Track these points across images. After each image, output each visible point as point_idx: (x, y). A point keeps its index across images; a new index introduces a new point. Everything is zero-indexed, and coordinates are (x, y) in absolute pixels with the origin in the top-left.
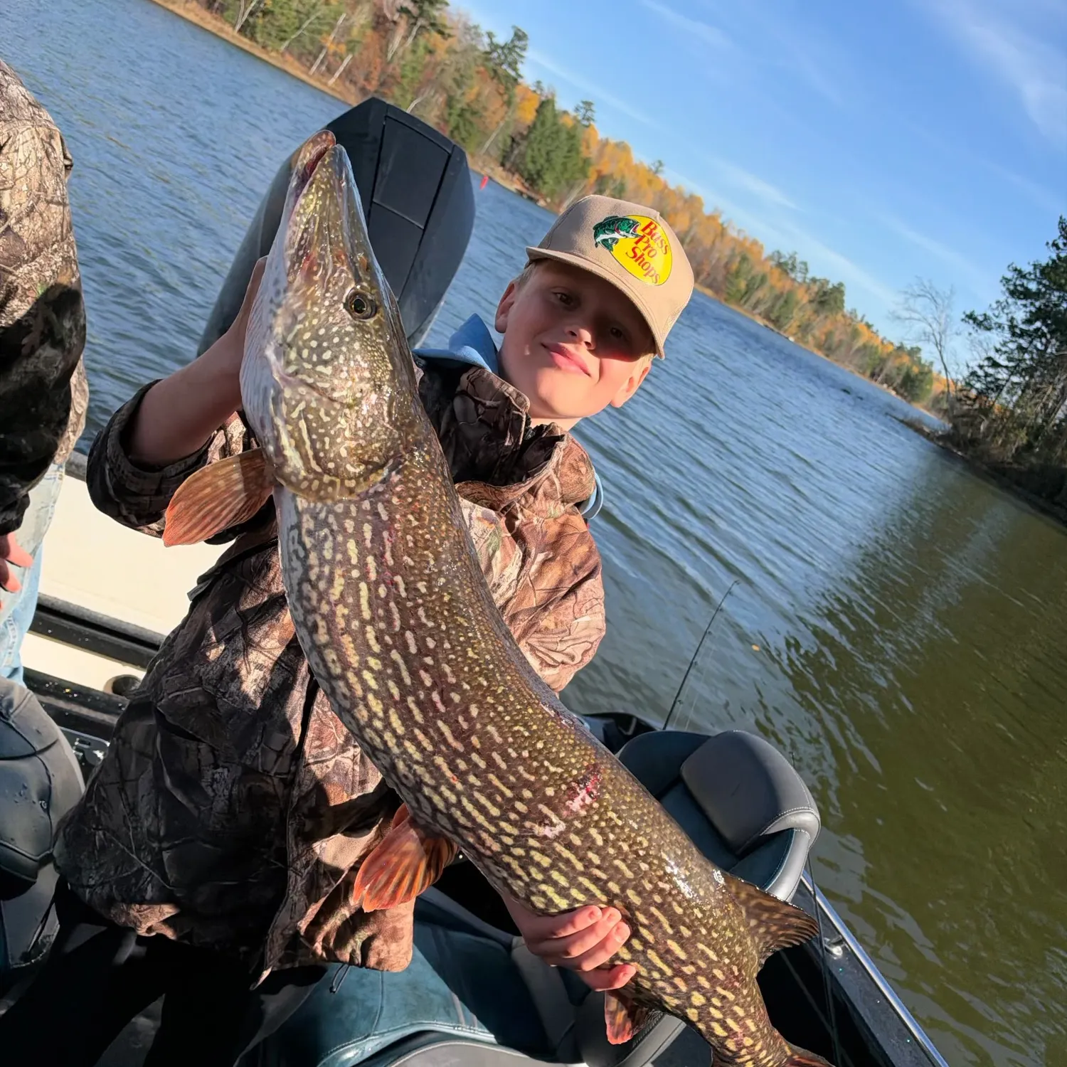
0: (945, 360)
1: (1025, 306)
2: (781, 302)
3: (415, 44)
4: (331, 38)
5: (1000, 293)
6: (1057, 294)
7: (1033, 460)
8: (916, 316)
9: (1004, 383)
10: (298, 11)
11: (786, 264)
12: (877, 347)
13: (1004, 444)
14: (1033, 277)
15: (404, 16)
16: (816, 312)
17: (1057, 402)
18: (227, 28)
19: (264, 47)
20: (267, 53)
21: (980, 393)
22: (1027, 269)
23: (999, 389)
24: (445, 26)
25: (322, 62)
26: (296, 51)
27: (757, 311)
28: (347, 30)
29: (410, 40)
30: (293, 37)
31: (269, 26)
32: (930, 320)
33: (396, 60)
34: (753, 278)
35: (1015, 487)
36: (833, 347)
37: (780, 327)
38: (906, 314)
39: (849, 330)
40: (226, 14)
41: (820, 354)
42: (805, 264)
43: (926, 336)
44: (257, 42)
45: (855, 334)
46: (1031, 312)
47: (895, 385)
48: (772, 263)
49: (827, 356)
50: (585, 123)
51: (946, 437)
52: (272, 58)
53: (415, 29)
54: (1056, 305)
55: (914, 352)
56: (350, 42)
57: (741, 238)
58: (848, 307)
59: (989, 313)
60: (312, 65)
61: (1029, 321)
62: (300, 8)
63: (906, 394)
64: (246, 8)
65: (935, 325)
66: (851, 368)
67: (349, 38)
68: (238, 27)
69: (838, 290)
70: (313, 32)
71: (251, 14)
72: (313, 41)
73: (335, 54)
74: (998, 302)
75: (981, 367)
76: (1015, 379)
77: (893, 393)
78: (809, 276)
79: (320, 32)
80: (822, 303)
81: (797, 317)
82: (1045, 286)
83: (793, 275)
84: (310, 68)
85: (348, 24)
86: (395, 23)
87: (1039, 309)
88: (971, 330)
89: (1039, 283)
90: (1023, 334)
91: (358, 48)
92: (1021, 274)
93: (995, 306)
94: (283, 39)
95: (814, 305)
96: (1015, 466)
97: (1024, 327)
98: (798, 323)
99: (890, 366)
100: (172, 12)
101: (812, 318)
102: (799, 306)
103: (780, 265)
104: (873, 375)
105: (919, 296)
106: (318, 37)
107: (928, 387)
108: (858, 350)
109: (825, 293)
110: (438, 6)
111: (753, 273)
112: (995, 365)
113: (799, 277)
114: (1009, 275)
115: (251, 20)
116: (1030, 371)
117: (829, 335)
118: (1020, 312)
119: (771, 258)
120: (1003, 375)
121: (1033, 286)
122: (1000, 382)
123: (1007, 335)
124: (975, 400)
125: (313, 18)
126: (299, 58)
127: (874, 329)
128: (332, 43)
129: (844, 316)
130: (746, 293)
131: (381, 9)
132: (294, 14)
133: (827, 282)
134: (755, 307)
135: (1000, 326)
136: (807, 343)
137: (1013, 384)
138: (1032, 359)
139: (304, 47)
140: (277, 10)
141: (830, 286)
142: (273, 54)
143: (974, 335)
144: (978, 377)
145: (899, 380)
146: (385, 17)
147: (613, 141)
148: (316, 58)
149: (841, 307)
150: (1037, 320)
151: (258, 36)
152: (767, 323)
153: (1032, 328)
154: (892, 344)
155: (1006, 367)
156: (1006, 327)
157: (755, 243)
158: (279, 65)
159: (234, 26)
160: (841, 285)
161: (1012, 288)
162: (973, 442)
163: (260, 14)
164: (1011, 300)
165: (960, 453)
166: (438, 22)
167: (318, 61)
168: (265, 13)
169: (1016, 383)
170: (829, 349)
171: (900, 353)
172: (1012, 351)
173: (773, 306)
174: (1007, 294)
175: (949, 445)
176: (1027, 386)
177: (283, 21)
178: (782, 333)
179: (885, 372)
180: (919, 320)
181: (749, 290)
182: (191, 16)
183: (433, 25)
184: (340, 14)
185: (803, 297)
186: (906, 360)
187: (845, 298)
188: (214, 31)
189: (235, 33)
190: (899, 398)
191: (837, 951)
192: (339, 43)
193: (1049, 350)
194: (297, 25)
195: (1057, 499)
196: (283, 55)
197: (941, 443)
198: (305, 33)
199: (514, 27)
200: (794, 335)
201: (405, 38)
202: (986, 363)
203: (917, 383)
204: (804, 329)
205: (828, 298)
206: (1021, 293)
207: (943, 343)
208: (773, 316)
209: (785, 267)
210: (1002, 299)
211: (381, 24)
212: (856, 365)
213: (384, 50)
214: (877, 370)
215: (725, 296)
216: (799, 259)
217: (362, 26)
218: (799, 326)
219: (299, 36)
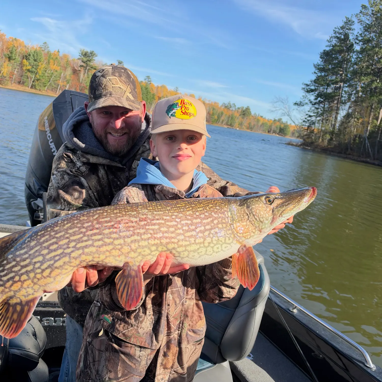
0: (293, 120)
1: (313, 95)
2: (230, 118)
3: (88, 75)
4: (61, 81)
5: (303, 93)
6: (321, 87)
7: (335, 143)
8: (277, 109)
9: (315, 121)
10: (47, 76)
11: (228, 106)
12: (267, 123)
13: (323, 140)
14: (312, 85)
15: (82, 68)
16: (243, 118)
17: (335, 122)
18: (27, 88)
19: (40, 90)
20: (42, 92)
21: (308, 127)
22: (309, 83)
23: (314, 123)
24: (96, 67)
25: (60, 89)
26: (50, 88)
27: (223, 124)
28: (65, 77)
29: (86, 74)
30: (48, 84)
31: (40, 83)
32: (283, 109)
33: (83, 82)
34: (219, 114)
35: (332, 153)
36: (252, 127)
37: (233, 126)
38: (274, 109)
39: (256, 120)
40: (25, 84)
41: (249, 131)
42: (234, 104)
43: (284, 114)
44: (37, 89)
45: (258, 121)
46: (315, 96)
47: (277, 133)
48: (223, 107)
49: (251, 130)
50: (149, 83)
51: (303, 144)
52: (44, 93)
53: (87, 70)
54: (323, 91)
55: (280, 120)
56: (67, 81)
57: (210, 103)
58: (253, 113)
59: (302, 100)
60: (57, 91)
61: (316, 99)
62: (48, 75)
63: (282, 134)
64: (31, 80)
65: (285, 110)
66: (261, 132)
67: (67, 80)
68: (30, 87)
69: (248, 109)
70: (54, 81)
71: (33, 82)
72: (55, 84)
73: (63, 85)
74: (303, 96)
75: (306, 118)
76: (318, 119)
77: (278, 135)
78: (237, 107)
79: (56, 80)
80: (244, 114)
81: (237, 121)
82: (316, 86)
83: (231, 109)
84: (56, 92)
85: (65, 75)
86: (79, 71)
87: (318, 94)
88: (297, 108)
89: (315, 86)
90: (315, 104)
91: (70, 82)
92: (307, 85)
93: (302, 97)
94: (45, 86)
95: (242, 116)
96: (329, 146)
97: (315, 101)
98: (238, 123)
99: (273, 127)
100: (8, 89)
101: (242, 120)
102: (237, 118)
103: (226, 107)
104: (269, 132)
105: (277, 102)
106: (56, 82)
107: (289, 130)
108: (261, 126)
109: (244, 111)
110: (92, 61)
111: (218, 112)
112: (310, 116)
113: (233, 109)
114: (304, 86)
115: (34, 83)
116: (322, 114)
117: (249, 124)
118: (312, 97)
119: (222, 106)
120: (313, 119)
121: (313, 88)
122: (314, 121)
123: (310, 105)
124: (307, 130)
125: (53, 77)
126: (52, 90)
127: (264, 117)
128: (61, 82)
129: (252, 116)
130: (218, 119)
131: (74, 68)
132: (47, 77)
133: (243, 107)
134: (222, 123)
135: (306, 103)
136: (243, 128)
137: (318, 120)
138: (321, 110)
139: (53, 86)
140: (41, 78)
141: (245, 108)
142: (43, 91)
143: (299, 109)
144: (306, 122)
145: (278, 131)
146: (76, 70)
147: (160, 85)
148: (57, 88)
149: (251, 114)
150: (318, 97)
151: (37, 87)
152: (228, 127)
153: (317, 101)
154: (271, 120)
155: (314, 116)
156: (309, 103)
157: (215, 103)
158: (46, 94)
159: (29, 87)
160: (248, 107)
161: (306, 90)
162: (312, 143)
163: (36, 81)
164: (307, 94)
165: (309, 148)
166: (93, 66)
167: (58, 89)
168: (38, 80)
169: (320, 120)
170: (251, 128)
171: (275, 122)
172: (314, 110)
173: (228, 120)
174: (305, 92)
175: (304, 146)
176: (323, 119)
177: (44, 81)
178: (234, 128)
179: (272, 129)
180: (279, 110)
181: (219, 117)
182: (14, 88)
183: (92, 67)
184: (62, 73)
185: (236, 115)
186: (278, 124)
187: (251, 110)
188: (23, 90)
189: (30, 89)
190: (280, 136)
191: (295, 311)
192: (63, 82)
193: (326, 106)
194: (48, 80)
195: (348, 153)
196: (46, 91)
197: (302, 147)
198: (52, 82)
199: (117, 61)
200: (238, 127)
201: (84, 74)
202: (306, 117)
203: (285, 130)
204: (241, 124)
205: (245, 113)
206: (310, 91)
207: (290, 114)
208: (229, 124)
209: (227, 107)
210: (304, 94)
211: (75, 72)
212: (262, 131)
213: (79, 79)
214: (270, 130)
215: (211, 122)
216: (231, 103)
217: (69, 75)
218: (239, 124)
219: (50, 83)
